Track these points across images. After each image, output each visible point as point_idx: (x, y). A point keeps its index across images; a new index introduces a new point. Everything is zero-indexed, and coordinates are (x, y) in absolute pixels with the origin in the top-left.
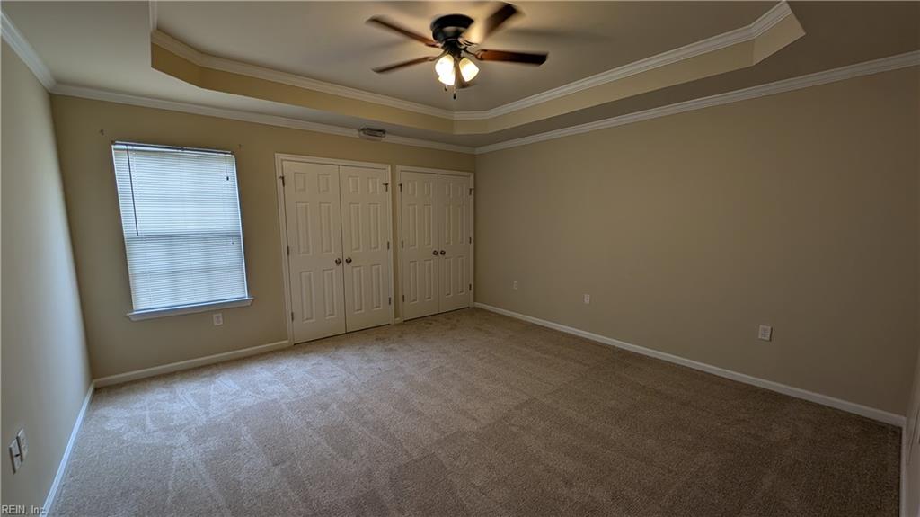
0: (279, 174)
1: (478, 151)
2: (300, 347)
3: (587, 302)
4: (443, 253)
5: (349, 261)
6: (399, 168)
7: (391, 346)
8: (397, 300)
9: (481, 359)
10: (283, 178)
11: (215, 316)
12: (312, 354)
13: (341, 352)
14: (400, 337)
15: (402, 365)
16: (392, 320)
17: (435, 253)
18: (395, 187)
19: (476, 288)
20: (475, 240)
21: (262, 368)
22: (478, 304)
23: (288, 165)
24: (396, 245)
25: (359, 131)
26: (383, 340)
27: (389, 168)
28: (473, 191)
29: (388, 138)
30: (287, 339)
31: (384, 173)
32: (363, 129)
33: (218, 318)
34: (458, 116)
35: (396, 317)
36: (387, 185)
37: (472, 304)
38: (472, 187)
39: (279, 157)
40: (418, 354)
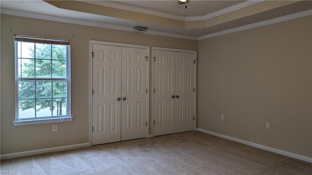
0: (91, 51)
1: (199, 38)
2: (96, 147)
3: (268, 127)
4: (178, 97)
5: (125, 99)
6: (154, 48)
7: (146, 149)
8: (151, 123)
9: (201, 158)
10: (93, 53)
11: (53, 126)
12: (102, 151)
13: (118, 151)
14: (152, 144)
15: (153, 159)
16: (147, 136)
17: (173, 97)
18: (151, 59)
19: (197, 119)
20: (197, 90)
21: (76, 156)
22: (199, 129)
23: (95, 46)
24: (151, 91)
25: (133, 28)
26: (142, 146)
27: (149, 48)
28: (196, 61)
29: (148, 32)
30: (89, 142)
31: (146, 51)
32: (135, 27)
33: (55, 127)
34: (188, 19)
35: (149, 134)
36: (147, 57)
37: (195, 129)
38: (195, 58)
39: (92, 42)
40: (162, 154)
